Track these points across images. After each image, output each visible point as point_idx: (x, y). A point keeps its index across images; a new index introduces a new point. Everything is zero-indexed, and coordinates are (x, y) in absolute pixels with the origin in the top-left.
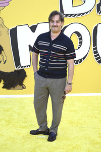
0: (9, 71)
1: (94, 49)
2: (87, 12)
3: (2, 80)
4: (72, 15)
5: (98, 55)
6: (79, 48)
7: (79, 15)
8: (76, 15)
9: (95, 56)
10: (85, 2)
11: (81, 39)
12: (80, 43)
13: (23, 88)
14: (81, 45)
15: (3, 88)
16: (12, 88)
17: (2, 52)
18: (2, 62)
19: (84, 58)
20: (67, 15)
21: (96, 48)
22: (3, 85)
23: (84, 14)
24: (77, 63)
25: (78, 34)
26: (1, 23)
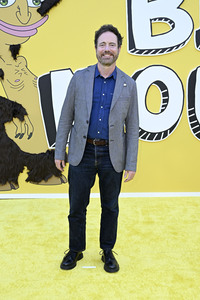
0: (37, 152)
1: (190, 113)
2: (178, 46)
4: (150, 51)
5: (197, 123)
6: (162, 111)
7: (164, 50)
8: (157, 50)
9: (192, 125)
10: (173, 27)
11: (166, 94)
12: (164, 101)
13: (63, 182)
14: (166, 106)
15: (27, 181)
16: (43, 182)
17: (26, 117)
18: (26, 136)
20: (141, 52)
21: (194, 111)
22: (27, 176)
23: (172, 48)
24: (158, 138)
25: (161, 85)
26: (23, 66)
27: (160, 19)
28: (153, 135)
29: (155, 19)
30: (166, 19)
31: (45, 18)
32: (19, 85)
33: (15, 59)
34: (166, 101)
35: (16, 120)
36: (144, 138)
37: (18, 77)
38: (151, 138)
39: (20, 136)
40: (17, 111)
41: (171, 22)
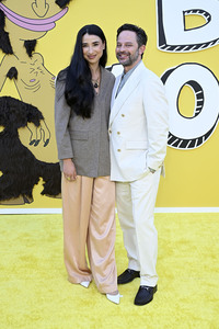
2: (215, 41)
3: (41, 179)
4: (182, 47)
6: (197, 114)
7: (198, 46)
8: (191, 46)
10: (209, 19)
11: (201, 96)
12: (199, 103)
14: (200, 109)
15: (42, 193)
17: (42, 122)
18: (42, 143)
19: (207, 136)
20: (172, 48)
23: (207, 44)
24: (192, 146)
25: (195, 86)
26: (39, 64)
27: (195, 11)
28: (186, 142)
29: (189, 12)
30: (201, 11)
31: (65, 11)
32: (35, 85)
33: (30, 56)
34: (200, 104)
35: (31, 125)
36: (176, 145)
37: (33, 76)
38: (183, 146)
39: (35, 143)
40: (32, 115)
41: (207, 14)
